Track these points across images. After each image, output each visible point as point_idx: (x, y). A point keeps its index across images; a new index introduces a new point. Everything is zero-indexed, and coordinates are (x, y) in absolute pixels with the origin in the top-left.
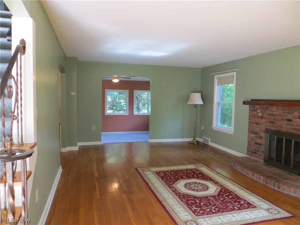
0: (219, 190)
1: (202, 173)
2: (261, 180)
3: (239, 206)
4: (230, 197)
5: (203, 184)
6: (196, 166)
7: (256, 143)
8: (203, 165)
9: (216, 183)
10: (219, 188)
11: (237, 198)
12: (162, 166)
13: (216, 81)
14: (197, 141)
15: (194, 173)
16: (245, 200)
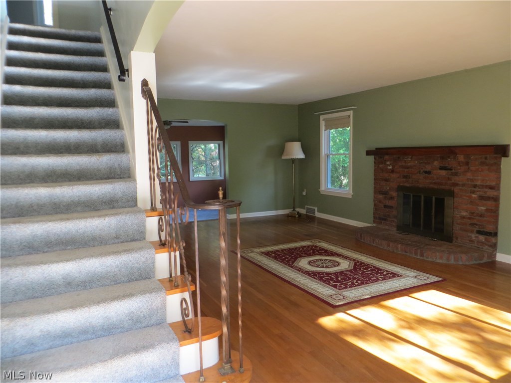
0: (353, 265)
1: (323, 249)
2: (399, 249)
3: (383, 277)
4: (369, 269)
5: (331, 260)
6: (312, 241)
7: (386, 206)
8: (320, 240)
9: (346, 258)
10: (353, 263)
11: (378, 270)
12: (266, 246)
13: (323, 124)
14: (298, 213)
15: (313, 250)
16: (387, 271)
